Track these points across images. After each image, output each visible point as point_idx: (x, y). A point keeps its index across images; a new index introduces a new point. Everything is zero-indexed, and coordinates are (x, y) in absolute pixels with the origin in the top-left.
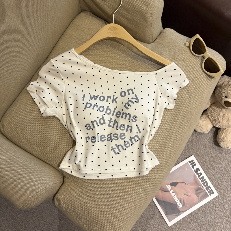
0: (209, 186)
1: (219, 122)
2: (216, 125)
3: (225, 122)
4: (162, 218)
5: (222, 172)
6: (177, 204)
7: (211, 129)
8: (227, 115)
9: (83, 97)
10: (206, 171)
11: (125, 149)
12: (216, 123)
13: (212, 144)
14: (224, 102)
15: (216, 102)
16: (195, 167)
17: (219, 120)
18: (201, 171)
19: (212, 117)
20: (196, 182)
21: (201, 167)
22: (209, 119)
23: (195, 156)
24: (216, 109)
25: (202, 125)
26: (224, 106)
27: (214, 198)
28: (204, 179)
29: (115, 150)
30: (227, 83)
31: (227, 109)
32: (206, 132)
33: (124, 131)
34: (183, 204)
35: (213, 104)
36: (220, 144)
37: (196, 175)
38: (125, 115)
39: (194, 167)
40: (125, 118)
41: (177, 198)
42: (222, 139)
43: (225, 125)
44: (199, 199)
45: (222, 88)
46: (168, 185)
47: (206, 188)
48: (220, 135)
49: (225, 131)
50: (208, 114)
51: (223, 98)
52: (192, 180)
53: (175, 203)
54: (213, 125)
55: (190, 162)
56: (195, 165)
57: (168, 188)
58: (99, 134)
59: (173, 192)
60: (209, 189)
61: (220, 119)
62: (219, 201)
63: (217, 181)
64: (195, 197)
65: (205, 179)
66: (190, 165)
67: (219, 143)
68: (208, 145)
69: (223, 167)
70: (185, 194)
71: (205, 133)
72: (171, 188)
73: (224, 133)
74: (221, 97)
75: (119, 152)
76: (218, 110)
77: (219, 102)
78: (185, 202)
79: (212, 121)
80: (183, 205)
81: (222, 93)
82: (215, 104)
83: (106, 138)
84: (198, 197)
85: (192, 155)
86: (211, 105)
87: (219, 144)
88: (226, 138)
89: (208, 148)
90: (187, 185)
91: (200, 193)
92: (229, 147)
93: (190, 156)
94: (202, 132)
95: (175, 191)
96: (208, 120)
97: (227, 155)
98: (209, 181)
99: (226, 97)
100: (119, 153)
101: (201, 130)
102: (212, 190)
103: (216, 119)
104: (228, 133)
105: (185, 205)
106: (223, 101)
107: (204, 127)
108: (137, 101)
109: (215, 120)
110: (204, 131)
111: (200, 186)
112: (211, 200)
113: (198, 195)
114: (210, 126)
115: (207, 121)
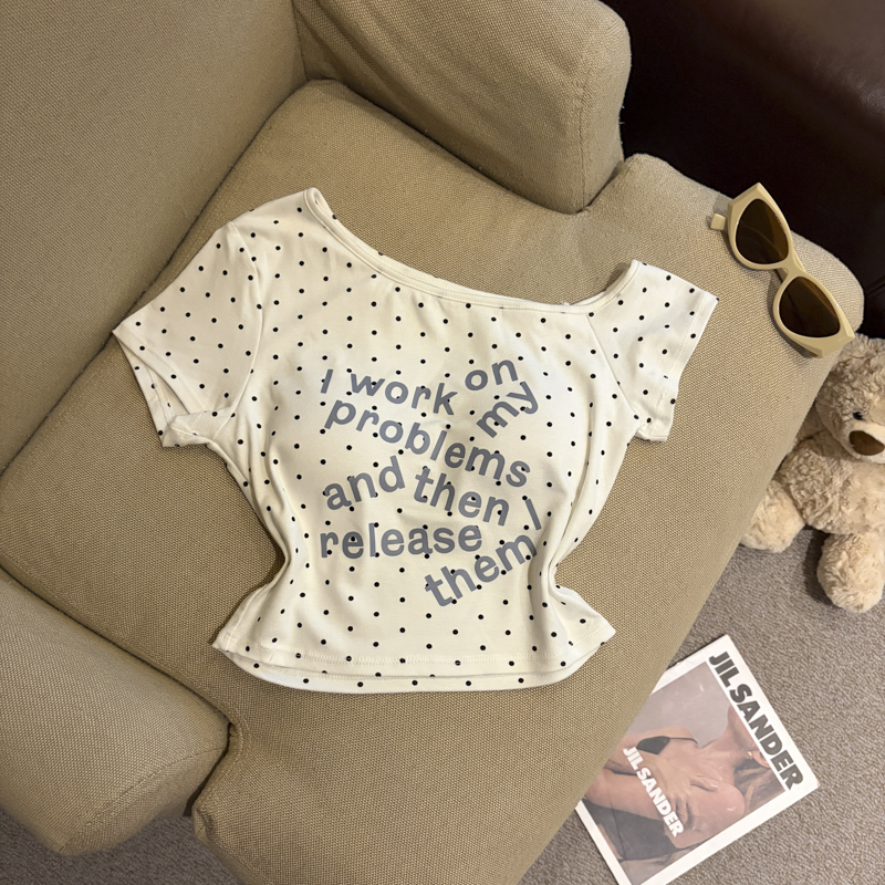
0: (786, 752)
1: (829, 510)
2: (816, 522)
3: (851, 510)
4: (605, 872)
5: (834, 700)
6: (663, 823)
7: (798, 536)
8: (859, 484)
9: (326, 382)
10: (776, 694)
11: (479, 587)
12: (818, 514)
13: (799, 592)
14: (848, 435)
15: (818, 433)
16: (735, 682)
17: (830, 502)
18: (758, 695)
19: (803, 493)
20: (737, 737)
21: (757, 679)
22: (791, 497)
23: (733, 640)
24: (819, 459)
25: (764, 521)
26: (849, 449)
27: (802, 800)
28: (767, 725)
29: (439, 587)
30: (862, 362)
31: (860, 460)
32: (779, 548)
33: (477, 521)
34: (686, 819)
35: (807, 442)
36: (828, 595)
37: (737, 709)
38: (480, 458)
39: (730, 680)
40: (482, 472)
41: (663, 797)
42: (838, 574)
43: (849, 522)
44: (745, 801)
45: (841, 380)
46: (629, 747)
47: (772, 760)
48: (831, 560)
49: (848, 544)
50: (785, 480)
51: (846, 418)
52: (720, 729)
53: (656, 818)
54: (805, 520)
55: (713, 661)
56: (735, 672)
57: (630, 759)
58: (376, 525)
59: (649, 774)
60: (785, 765)
61: (833, 500)
62: (822, 809)
63: (815, 732)
64: (731, 792)
65: (770, 726)
66: (715, 673)
67: (826, 590)
68: (785, 597)
69: (838, 679)
70: (694, 784)
71: (775, 551)
72: (641, 759)
73: (844, 553)
74: (837, 415)
75: (454, 597)
76: (826, 466)
77: (831, 435)
78: (696, 812)
79: (801, 504)
80: (688, 825)
81: (841, 400)
82: (812, 441)
83: (407, 541)
84: (744, 793)
85: (723, 635)
86: (798, 445)
87: (824, 594)
88: (854, 571)
89: (782, 606)
90: (704, 747)
91: (752, 778)
92: (862, 606)
93: (714, 640)
94: (762, 547)
95: (658, 771)
96: (788, 502)
97: (857, 637)
98: (787, 733)
99: (858, 416)
100: (454, 602)
101: (757, 538)
102: (795, 766)
103: (819, 500)
104: (862, 551)
105: (695, 823)
106: (847, 432)
107: (770, 529)
108: (530, 407)
109: (814, 501)
110: (769, 543)
111: (750, 753)
112: (791, 807)
113: (742, 786)
114: (794, 526)
115: (782, 505)
